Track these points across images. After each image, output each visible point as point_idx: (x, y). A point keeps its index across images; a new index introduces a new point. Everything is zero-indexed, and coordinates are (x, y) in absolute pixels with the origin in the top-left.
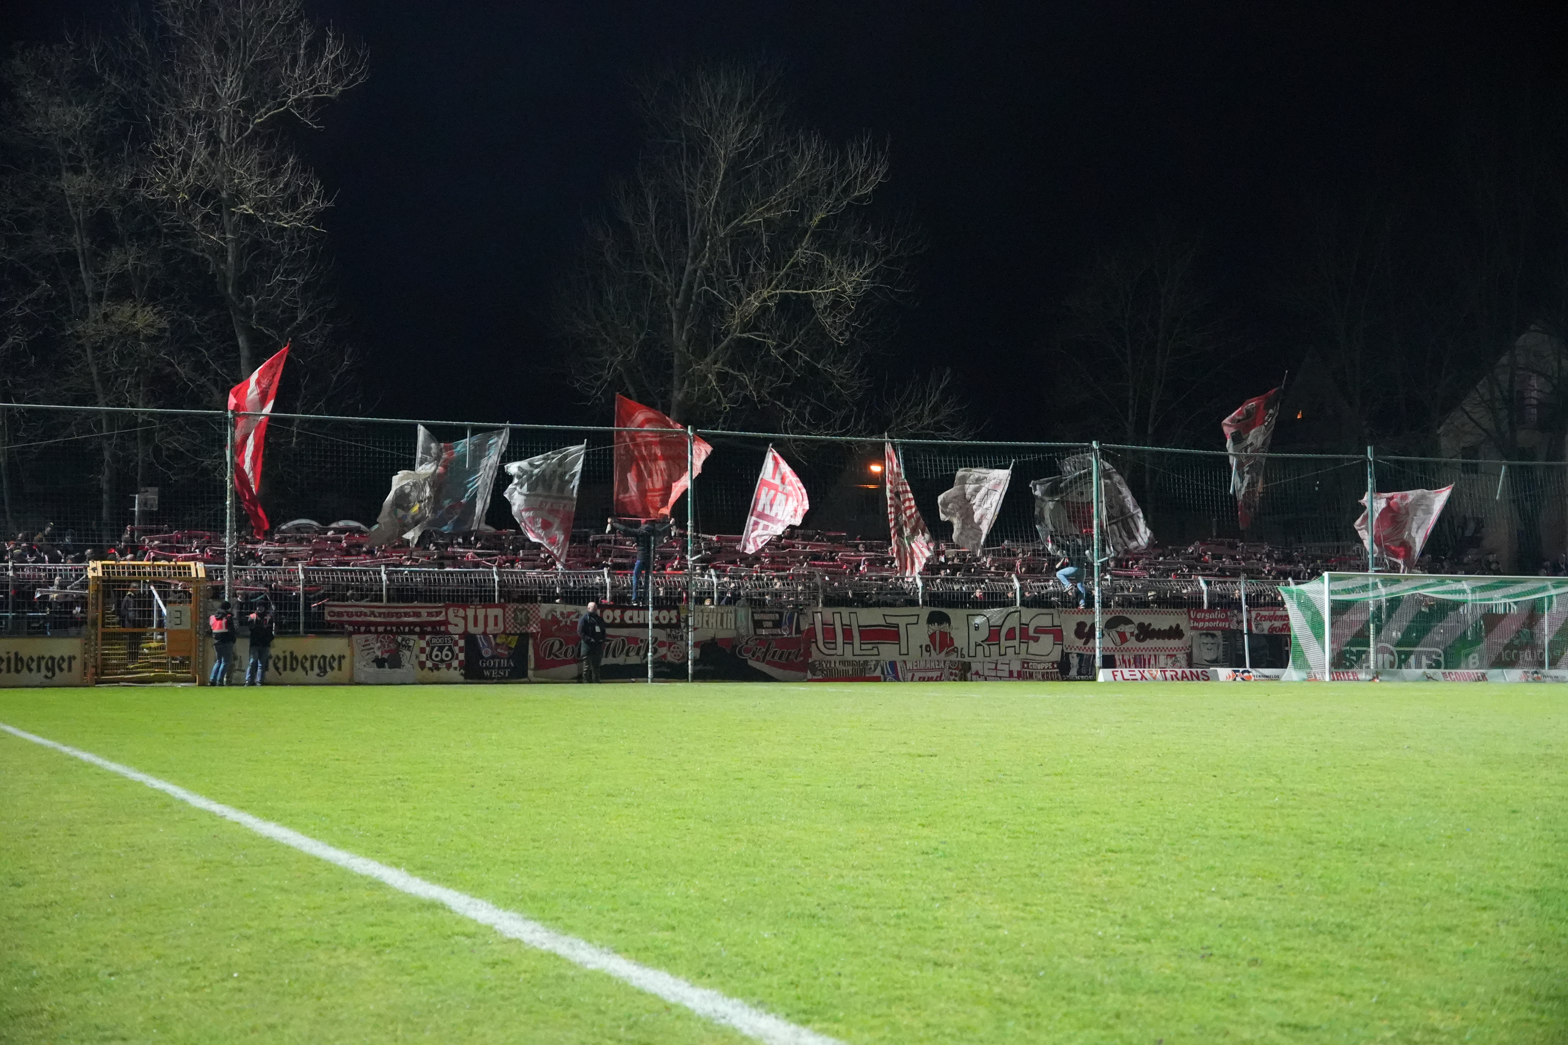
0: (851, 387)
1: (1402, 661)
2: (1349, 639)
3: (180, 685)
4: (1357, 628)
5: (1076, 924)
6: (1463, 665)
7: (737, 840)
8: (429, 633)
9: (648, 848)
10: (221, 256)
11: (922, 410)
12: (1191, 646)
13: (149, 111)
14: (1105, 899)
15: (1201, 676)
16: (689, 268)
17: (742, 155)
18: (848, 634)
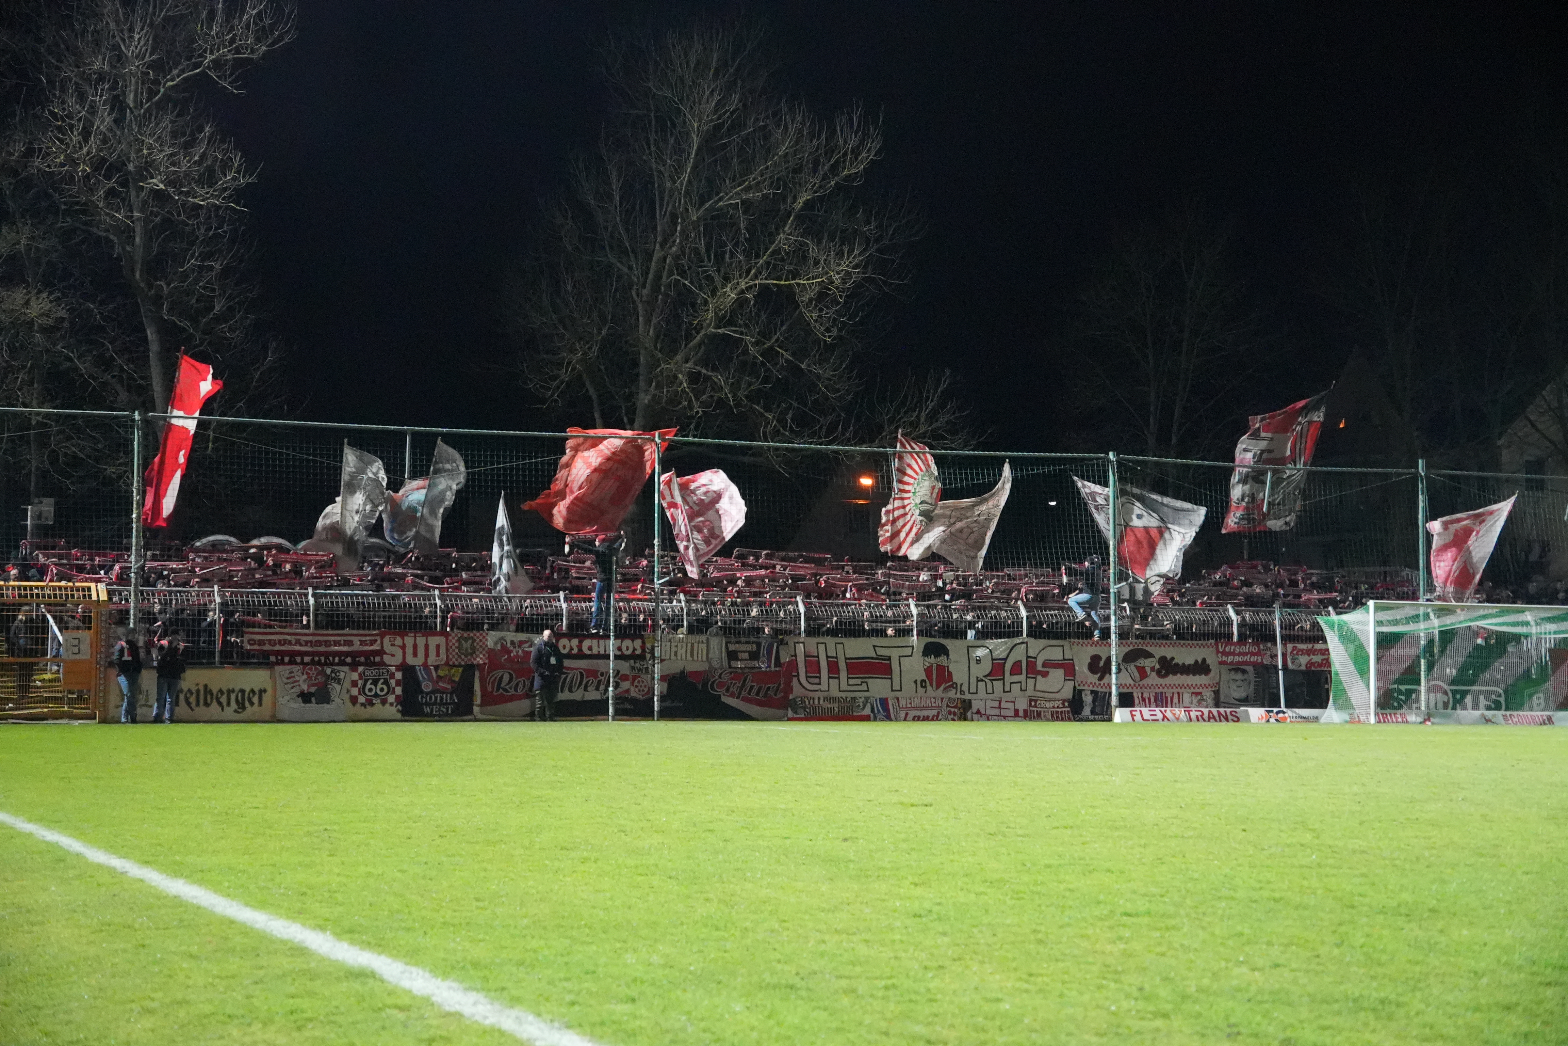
0: (838, 391)
1: (1457, 700)
2: (1397, 676)
3: (77, 723)
4: (1407, 664)
5: (1086, 997)
6: (1526, 706)
7: (707, 900)
8: (361, 664)
9: (606, 909)
10: (129, 237)
11: (918, 417)
12: (1218, 683)
13: (45, 70)
14: (1120, 969)
15: (1230, 717)
16: (657, 256)
17: (717, 128)
18: (833, 668)
